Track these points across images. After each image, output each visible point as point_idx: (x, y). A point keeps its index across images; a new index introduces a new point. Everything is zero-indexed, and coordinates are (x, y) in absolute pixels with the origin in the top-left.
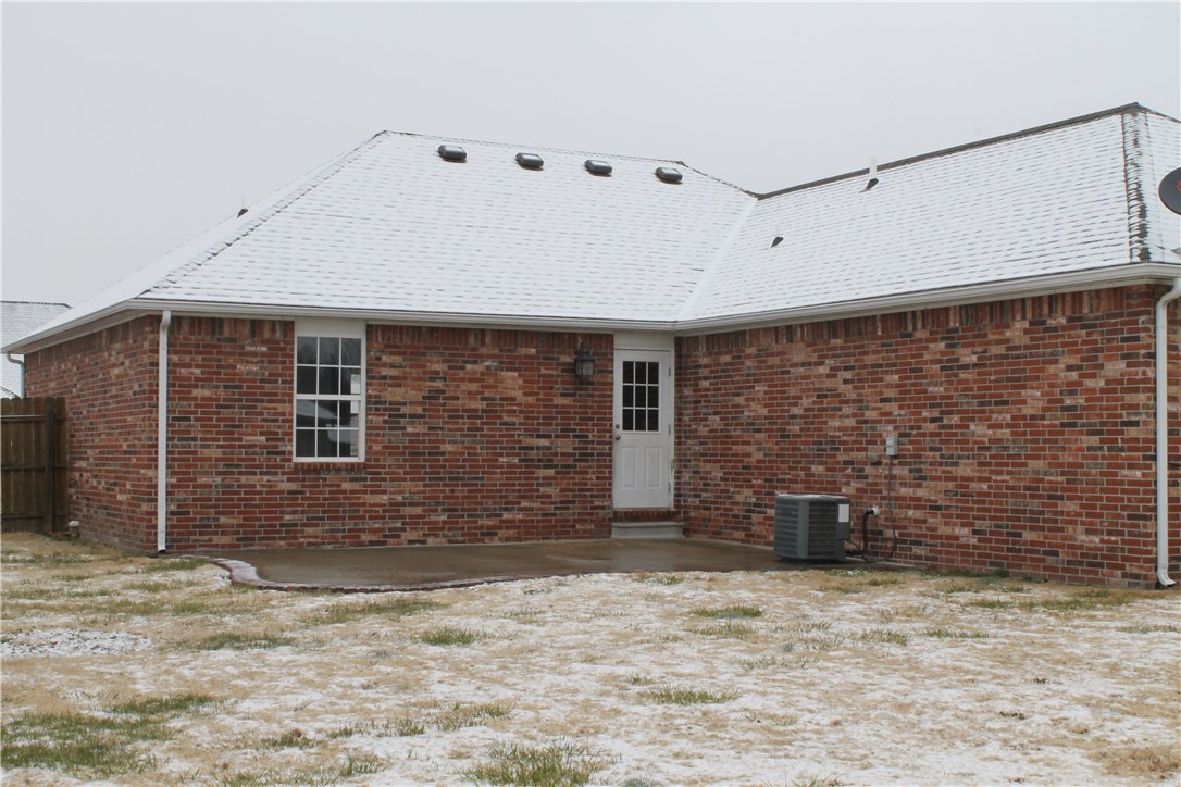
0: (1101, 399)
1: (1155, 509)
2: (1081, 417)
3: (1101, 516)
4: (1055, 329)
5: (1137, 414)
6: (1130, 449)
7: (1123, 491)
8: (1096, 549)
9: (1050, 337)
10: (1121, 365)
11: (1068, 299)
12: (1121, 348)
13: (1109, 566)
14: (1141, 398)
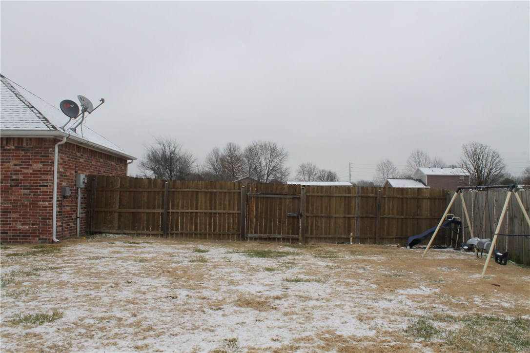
0: (31, 177)
1: (52, 216)
2: (21, 183)
3: (30, 218)
4: (9, 150)
5: (47, 183)
6: (43, 195)
7: (40, 210)
8: (27, 230)
9: (6, 153)
10: (41, 165)
11: (15, 140)
12: (41, 159)
13: (32, 236)
14: (49, 177)
